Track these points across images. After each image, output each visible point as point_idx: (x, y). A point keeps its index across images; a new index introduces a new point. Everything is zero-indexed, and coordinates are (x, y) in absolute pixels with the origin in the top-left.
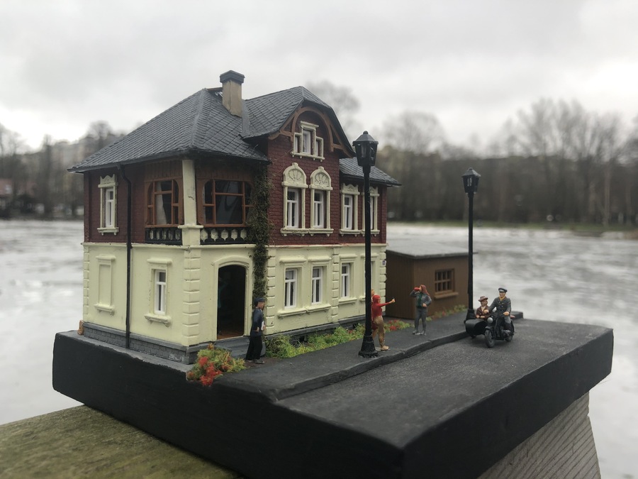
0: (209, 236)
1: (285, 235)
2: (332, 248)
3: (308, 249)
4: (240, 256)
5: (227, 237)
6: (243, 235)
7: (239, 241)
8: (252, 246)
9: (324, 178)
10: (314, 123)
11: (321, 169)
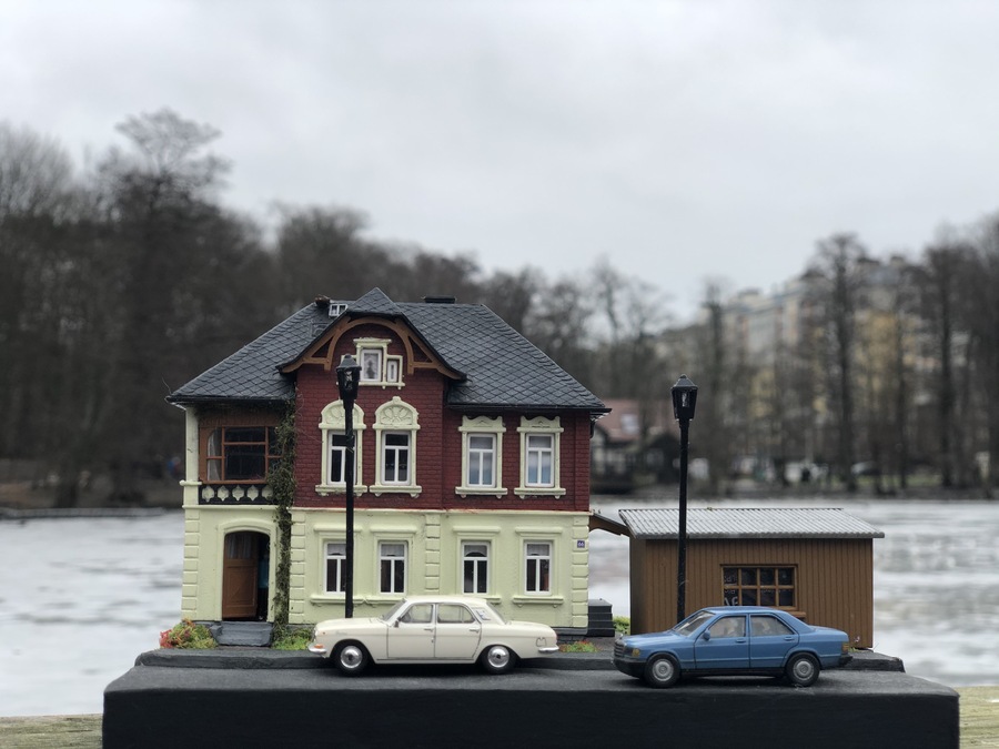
0: (216, 495)
1: (324, 494)
2: (423, 515)
3: (370, 515)
4: (260, 520)
5: (242, 495)
6: (266, 494)
7: (260, 500)
8: (273, 507)
9: (404, 412)
10: (382, 338)
11: (397, 400)
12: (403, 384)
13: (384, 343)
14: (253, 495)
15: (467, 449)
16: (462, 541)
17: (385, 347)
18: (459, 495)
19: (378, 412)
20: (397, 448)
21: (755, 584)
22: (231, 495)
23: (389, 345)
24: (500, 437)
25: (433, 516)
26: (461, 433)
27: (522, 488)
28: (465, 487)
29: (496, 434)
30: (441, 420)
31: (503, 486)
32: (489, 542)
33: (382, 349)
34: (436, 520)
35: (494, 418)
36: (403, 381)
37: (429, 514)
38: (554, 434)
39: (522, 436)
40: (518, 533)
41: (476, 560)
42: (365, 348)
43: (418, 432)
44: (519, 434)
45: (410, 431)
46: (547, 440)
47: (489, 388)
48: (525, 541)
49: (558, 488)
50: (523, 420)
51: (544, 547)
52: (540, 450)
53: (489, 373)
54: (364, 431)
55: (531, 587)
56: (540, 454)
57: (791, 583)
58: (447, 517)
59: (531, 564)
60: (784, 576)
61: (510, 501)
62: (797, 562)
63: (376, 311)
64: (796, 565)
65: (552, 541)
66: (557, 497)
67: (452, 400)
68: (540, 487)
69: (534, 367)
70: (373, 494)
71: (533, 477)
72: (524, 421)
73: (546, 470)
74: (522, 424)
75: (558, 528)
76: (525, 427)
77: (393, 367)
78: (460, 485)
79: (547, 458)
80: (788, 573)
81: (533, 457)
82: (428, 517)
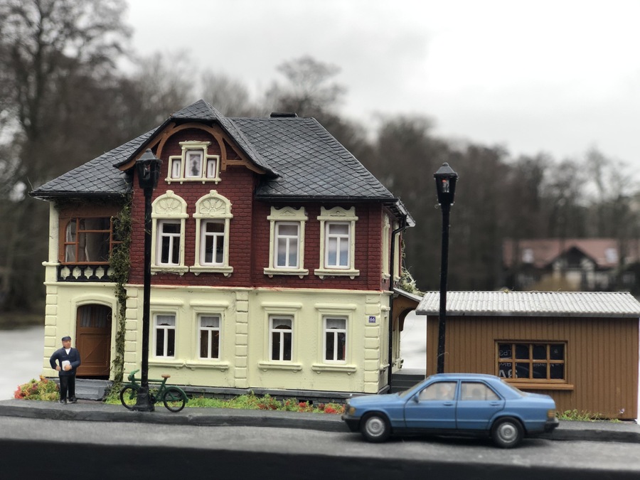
0: (71, 274)
1: (152, 273)
2: (234, 291)
3: (190, 291)
4: (103, 295)
5: (92, 274)
6: (110, 273)
7: (105, 279)
8: (114, 284)
9: (219, 203)
10: (203, 141)
11: (214, 193)
12: (219, 180)
13: (204, 145)
14: (100, 274)
15: (274, 235)
16: (270, 315)
17: (205, 148)
18: (267, 275)
19: (197, 204)
20: (215, 235)
21: (528, 358)
22: (83, 274)
23: (209, 147)
24: (303, 224)
25: (242, 293)
26: (269, 221)
27: (321, 269)
28: (273, 267)
29: (299, 222)
30: (250, 210)
31: (305, 268)
32: (293, 316)
33: (202, 150)
34: (245, 296)
35: (298, 208)
36: (220, 176)
37: (239, 291)
38: (350, 222)
39: (322, 224)
40: (317, 309)
41: (282, 331)
42: (189, 150)
43: (231, 220)
44: (319, 222)
45: (224, 220)
46: (344, 227)
47: (296, 182)
48: (323, 316)
49: (353, 270)
50: (323, 209)
51: (342, 322)
52: (339, 236)
53: (300, 171)
54: (187, 220)
55: (329, 356)
56: (339, 240)
57: (561, 357)
58: (257, 294)
59: (330, 337)
60: (556, 352)
61: (310, 280)
62: (567, 339)
63: (195, 117)
64: (567, 342)
65: (347, 317)
66: (352, 278)
67: (261, 192)
68: (338, 268)
69: (339, 166)
70: (193, 273)
71: (332, 261)
72: (323, 211)
73: (344, 254)
74: (322, 213)
75: (352, 305)
76: (325, 216)
77: (212, 165)
78: (268, 267)
79: (344, 244)
80: (559, 349)
81: (333, 243)
82: (237, 293)
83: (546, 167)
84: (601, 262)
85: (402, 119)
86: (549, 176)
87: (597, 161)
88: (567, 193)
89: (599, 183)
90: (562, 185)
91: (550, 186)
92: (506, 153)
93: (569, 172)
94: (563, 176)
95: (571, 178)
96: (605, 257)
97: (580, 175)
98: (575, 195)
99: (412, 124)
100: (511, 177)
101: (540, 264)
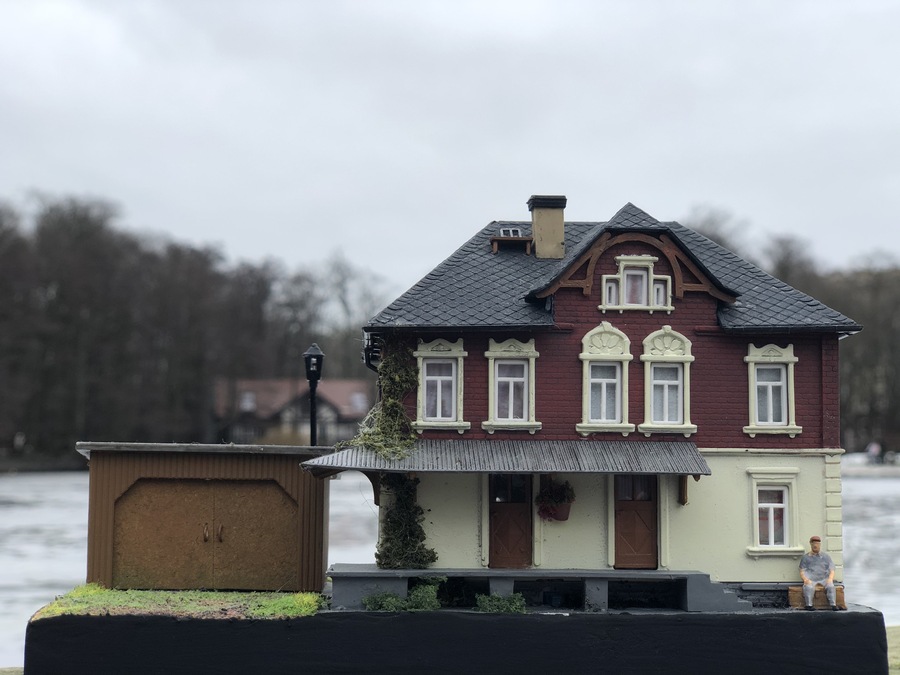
83: (274, 279)
84: (346, 411)
85: (73, 202)
86: (278, 292)
87: (342, 274)
88: (302, 315)
89: (344, 303)
90: (295, 305)
91: (280, 305)
92: (221, 258)
93: (305, 286)
94: (297, 292)
95: (308, 295)
96: (350, 404)
97: (319, 292)
98: (313, 318)
99: (87, 209)
100: (226, 292)
101: (264, 414)
